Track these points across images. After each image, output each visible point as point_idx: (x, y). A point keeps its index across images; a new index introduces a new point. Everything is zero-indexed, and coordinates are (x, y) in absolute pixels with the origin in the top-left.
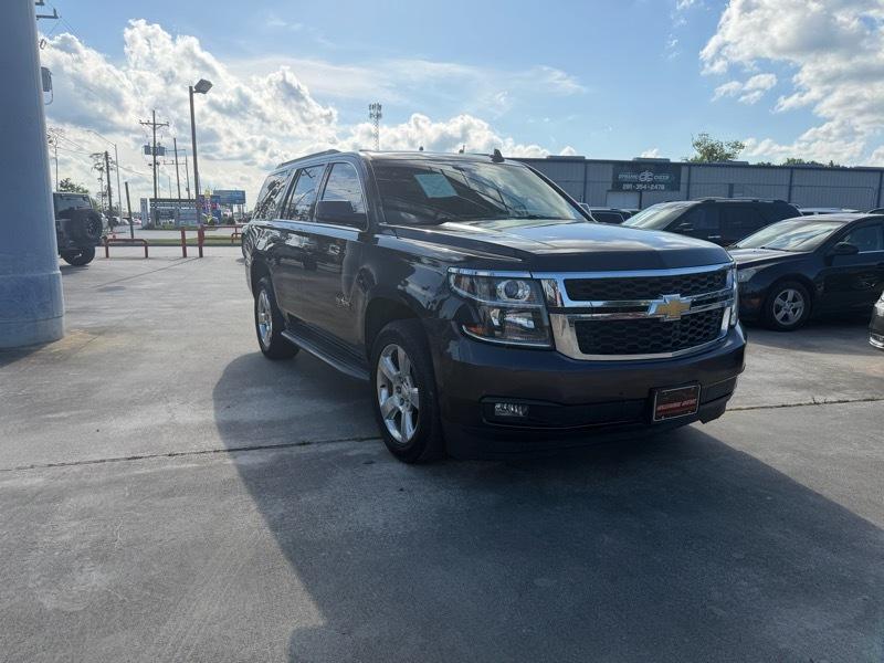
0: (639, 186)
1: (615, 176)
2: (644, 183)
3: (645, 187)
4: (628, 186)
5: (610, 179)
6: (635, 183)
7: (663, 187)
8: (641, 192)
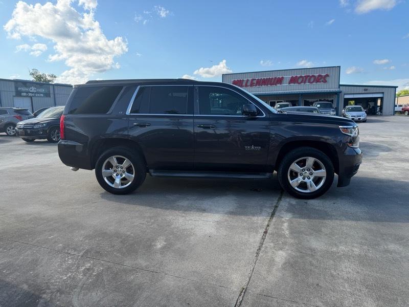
0: (30, 94)
1: (16, 88)
2: (32, 93)
3: (33, 95)
4: (24, 94)
5: (14, 89)
6: (27, 92)
7: (42, 95)
8: (31, 97)
